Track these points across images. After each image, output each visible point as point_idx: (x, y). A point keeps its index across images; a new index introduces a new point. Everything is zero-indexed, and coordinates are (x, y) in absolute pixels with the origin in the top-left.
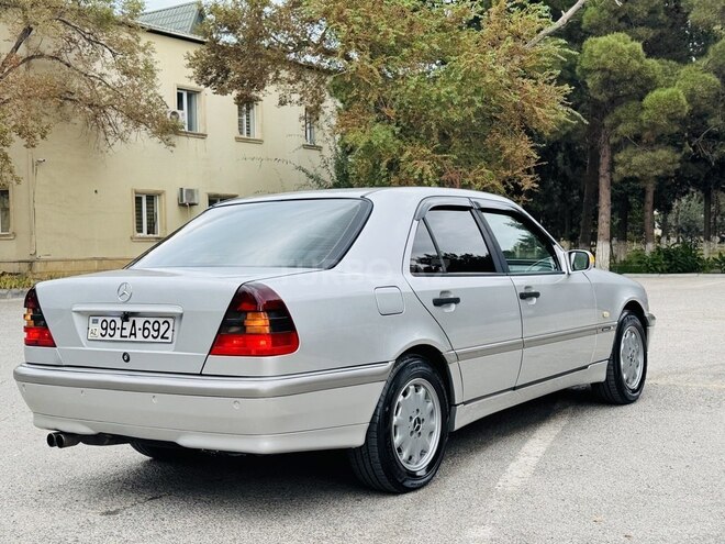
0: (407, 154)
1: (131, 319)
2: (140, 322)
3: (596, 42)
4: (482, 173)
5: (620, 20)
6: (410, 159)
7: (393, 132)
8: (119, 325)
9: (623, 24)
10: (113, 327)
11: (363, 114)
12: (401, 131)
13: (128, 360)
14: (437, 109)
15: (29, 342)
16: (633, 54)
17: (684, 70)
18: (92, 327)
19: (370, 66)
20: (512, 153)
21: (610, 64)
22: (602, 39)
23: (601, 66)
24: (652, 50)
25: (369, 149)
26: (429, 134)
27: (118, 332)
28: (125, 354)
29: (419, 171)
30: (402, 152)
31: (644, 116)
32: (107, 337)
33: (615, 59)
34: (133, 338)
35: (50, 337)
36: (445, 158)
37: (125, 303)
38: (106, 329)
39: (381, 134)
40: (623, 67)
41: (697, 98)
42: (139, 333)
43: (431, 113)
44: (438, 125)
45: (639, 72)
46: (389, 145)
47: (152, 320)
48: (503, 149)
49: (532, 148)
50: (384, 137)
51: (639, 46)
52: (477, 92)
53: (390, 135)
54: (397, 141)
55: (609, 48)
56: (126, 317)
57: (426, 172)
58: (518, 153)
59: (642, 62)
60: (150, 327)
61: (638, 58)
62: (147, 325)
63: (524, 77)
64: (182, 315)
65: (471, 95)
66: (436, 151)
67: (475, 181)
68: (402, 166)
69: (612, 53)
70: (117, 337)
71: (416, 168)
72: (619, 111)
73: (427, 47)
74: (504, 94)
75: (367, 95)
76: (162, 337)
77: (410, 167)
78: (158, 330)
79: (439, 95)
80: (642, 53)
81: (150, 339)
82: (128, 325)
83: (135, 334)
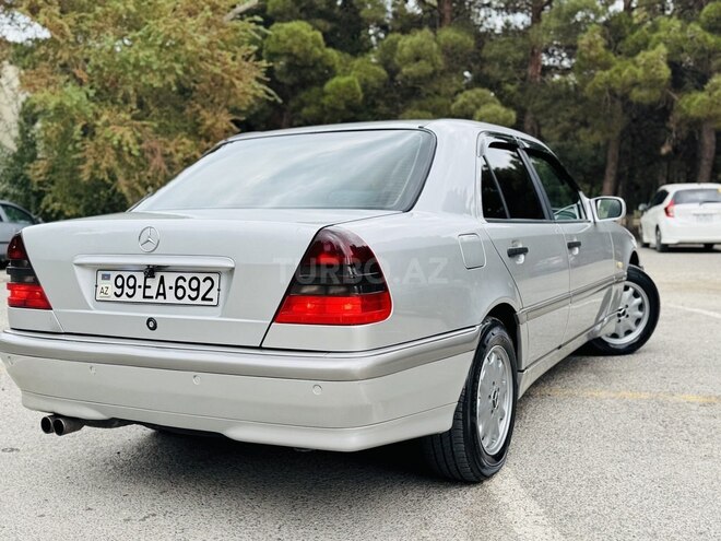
0: (104, 118)
1: (158, 275)
2: (170, 279)
3: (282, 27)
4: (183, 144)
5: (301, 11)
6: (107, 124)
7: (87, 95)
8: (140, 282)
9: (303, 15)
10: (131, 284)
11: (52, 74)
12: (96, 95)
13: (154, 328)
14: (136, 73)
15: (14, 303)
16: (315, 41)
17: (357, 62)
18: (102, 284)
19: (60, 21)
20: (213, 125)
21: (296, 50)
22: (287, 26)
23: (288, 51)
24: (330, 41)
25: (60, 110)
26: (126, 100)
27: (139, 292)
28: (150, 320)
29: (117, 137)
30: (97, 116)
31: (325, 101)
32: (124, 298)
33: (300, 45)
34: (161, 299)
35: (43, 297)
36: (144, 126)
37: (149, 253)
38: (122, 287)
39: (74, 96)
40: (307, 53)
41: (370, 88)
42: (170, 294)
43: (130, 77)
44: (136, 90)
45: (320, 60)
46: (83, 108)
47: (188, 277)
48: (204, 120)
49: (233, 121)
50: (78, 98)
51: (319, 35)
52: (177, 60)
53: (85, 96)
54: (92, 104)
55: (293, 34)
56: (151, 271)
57: (125, 139)
58: (219, 125)
59: (322, 51)
60: (186, 285)
61: (319, 46)
62: (181, 282)
63: (222, 49)
64: (232, 270)
65: (172, 61)
66: (135, 118)
67: (177, 151)
68: (98, 131)
69: (298, 39)
70: (139, 297)
71: (114, 135)
72: (303, 95)
73: (122, 8)
74: (203, 65)
75: (56, 53)
76: (204, 299)
77: (108, 132)
78: (198, 289)
79: (137, 59)
80: (323, 43)
81: (186, 300)
82: (154, 283)
83: (164, 294)
